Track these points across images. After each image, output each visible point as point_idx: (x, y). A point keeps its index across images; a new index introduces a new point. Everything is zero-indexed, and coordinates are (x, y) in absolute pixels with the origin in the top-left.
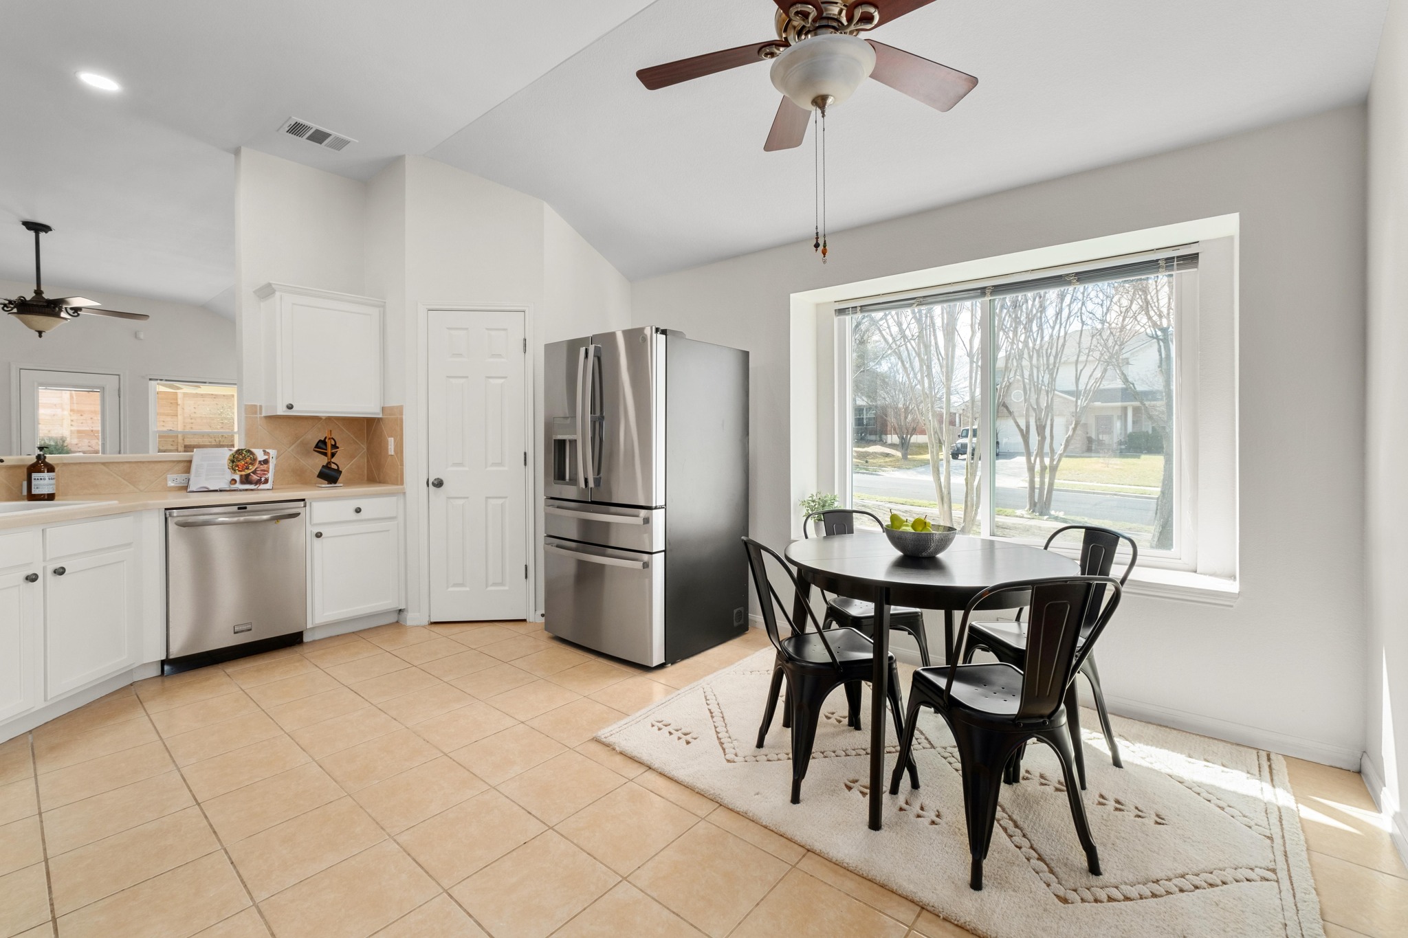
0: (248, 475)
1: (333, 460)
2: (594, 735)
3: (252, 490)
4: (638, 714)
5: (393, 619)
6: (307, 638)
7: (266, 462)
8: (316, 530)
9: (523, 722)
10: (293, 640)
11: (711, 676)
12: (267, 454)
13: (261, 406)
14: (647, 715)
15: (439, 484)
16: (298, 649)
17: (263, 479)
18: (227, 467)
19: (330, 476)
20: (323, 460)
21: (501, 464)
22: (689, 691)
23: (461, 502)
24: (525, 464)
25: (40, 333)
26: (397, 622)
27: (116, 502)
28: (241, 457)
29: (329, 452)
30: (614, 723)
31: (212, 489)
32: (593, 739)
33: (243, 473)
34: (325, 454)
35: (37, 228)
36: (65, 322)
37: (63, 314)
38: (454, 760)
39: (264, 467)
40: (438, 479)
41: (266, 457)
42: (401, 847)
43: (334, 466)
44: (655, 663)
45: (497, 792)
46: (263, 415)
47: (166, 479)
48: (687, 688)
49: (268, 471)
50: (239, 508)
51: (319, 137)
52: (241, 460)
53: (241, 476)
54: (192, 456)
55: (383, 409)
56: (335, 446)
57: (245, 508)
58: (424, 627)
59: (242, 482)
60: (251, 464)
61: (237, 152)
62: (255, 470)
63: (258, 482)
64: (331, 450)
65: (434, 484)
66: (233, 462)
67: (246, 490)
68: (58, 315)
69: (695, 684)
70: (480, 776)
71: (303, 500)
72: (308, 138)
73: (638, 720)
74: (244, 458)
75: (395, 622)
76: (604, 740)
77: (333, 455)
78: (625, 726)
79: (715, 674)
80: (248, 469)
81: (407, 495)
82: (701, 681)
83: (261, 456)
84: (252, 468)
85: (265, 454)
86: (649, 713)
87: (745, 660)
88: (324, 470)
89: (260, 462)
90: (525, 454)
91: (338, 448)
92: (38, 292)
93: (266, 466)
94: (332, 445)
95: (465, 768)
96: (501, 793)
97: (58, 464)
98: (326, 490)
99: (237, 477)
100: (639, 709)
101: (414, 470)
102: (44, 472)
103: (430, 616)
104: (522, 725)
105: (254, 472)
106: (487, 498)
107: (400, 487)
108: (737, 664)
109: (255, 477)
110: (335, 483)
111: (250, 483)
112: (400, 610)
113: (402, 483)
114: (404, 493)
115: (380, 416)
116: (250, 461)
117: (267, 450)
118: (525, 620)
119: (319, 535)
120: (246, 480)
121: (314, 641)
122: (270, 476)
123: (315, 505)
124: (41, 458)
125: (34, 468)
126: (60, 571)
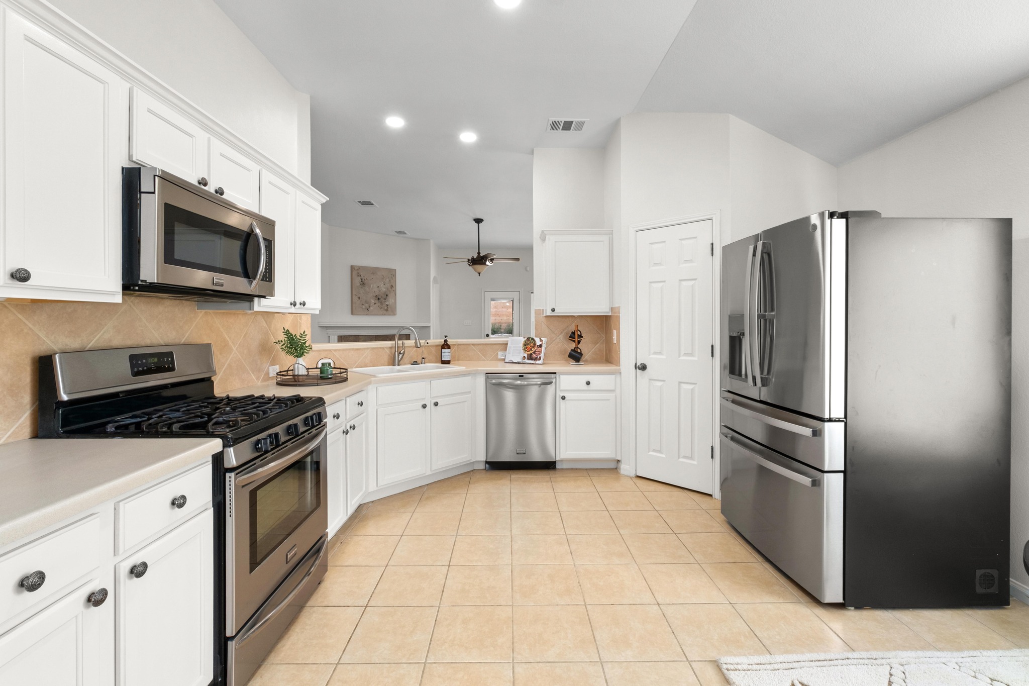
0: (531, 354)
1: (579, 346)
2: (717, 658)
3: (533, 364)
4: (780, 658)
5: (613, 466)
6: (558, 466)
7: (541, 346)
8: (562, 395)
9: (659, 604)
10: (549, 466)
11: (912, 654)
12: (541, 340)
13: (543, 310)
14: (791, 666)
15: (643, 367)
16: (551, 472)
17: (538, 357)
18: (522, 348)
19: (576, 356)
20: (573, 345)
21: (691, 355)
22: (866, 661)
23: (659, 384)
24: (712, 355)
25: (479, 273)
26: (616, 468)
27: (464, 367)
28: (528, 342)
29: (576, 340)
30: (745, 655)
31: (514, 362)
32: (715, 661)
33: (529, 353)
34: (574, 341)
35: (478, 221)
36: (488, 267)
37: (488, 263)
38: (588, 615)
39: (539, 349)
40: (643, 364)
41: (541, 343)
42: (514, 677)
43: (579, 351)
44: (828, 599)
45: (601, 670)
46: (544, 315)
47: (497, 354)
48: (864, 654)
49: (541, 352)
50: (520, 376)
51: (567, 126)
52: (529, 344)
53: (528, 354)
54: (508, 341)
55: (612, 309)
56: (580, 336)
57: (523, 376)
58: (631, 478)
59: (528, 359)
60: (533, 347)
61: (532, 153)
62: (535, 351)
63: (536, 359)
64: (578, 338)
65: (639, 369)
66: (525, 345)
67: (530, 364)
68: (485, 264)
69: (879, 654)
70: (597, 643)
71: (555, 373)
72: (562, 130)
73: (776, 666)
74: (530, 343)
75: (612, 469)
76: (725, 671)
77: (579, 342)
78: (758, 667)
79: (920, 653)
80: (531, 350)
81: (622, 374)
82: (891, 654)
83: (538, 343)
84: (533, 350)
85: (540, 341)
86: (795, 665)
87: (985, 653)
88: (572, 352)
89: (538, 346)
90: (712, 346)
91: (582, 337)
92: (479, 253)
93: (540, 348)
94: (578, 335)
95: (591, 627)
96: (604, 672)
97: (451, 345)
98: (572, 366)
99: (526, 356)
100: (787, 652)
101: (627, 356)
102: (446, 349)
103: (636, 470)
104: (656, 607)
105: (534, 353)
106: (680, 383)
107: (618, 368)
108: (966, 653)
109: (534, 356)
110: (579, 362)
111: (532, 359)
112: (618, 460)
113: (619, 366)
114: (620, 373)
115: (610, 314)
116: (533, 345)
117: (542, 339)
118: (711, 495)
119: (563, 398)
120: (530, 357)
121: (562, 469)
122: (542, 355)
123: (562, 377)
124: (446, 341)
125: (443, 347)
126: (436, 404)
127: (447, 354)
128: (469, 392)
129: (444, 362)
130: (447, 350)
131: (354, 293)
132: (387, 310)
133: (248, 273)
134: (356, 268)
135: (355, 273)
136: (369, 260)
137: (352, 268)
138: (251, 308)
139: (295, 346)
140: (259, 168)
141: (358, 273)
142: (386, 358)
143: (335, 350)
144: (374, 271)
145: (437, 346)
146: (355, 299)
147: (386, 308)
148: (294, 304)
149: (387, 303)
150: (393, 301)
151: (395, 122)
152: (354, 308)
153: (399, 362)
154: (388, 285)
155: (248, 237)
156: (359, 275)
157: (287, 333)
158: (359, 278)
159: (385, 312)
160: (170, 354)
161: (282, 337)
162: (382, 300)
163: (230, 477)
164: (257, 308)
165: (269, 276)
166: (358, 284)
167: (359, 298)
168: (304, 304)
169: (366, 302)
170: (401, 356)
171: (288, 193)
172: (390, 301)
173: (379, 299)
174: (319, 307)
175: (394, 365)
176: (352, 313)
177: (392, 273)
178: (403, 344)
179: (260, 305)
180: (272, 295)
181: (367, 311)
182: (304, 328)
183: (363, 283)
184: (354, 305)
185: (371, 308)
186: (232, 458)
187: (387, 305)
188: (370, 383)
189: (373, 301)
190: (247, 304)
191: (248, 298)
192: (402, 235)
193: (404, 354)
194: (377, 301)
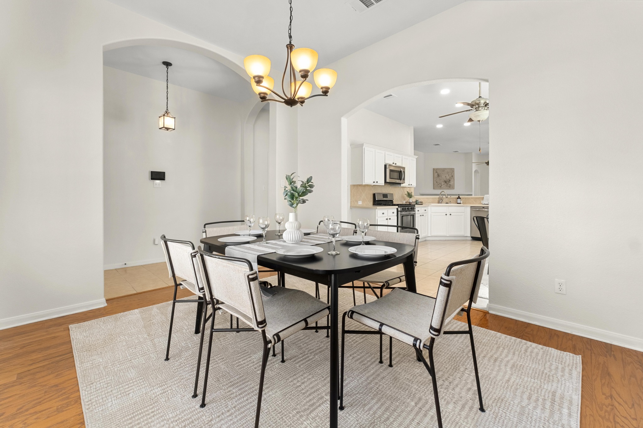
27: (464, 205)
50: (483, 208)
97: (461, 198)
124: (459, 196)
125: (458, 198)
126: (451, 215)
127: (459, 201)
128: (464, 212)
129: (458, 203)
130: (459, 199)
131: (435, 180)
132: (450, 187)
133: (400, 179)
134: (435, 169)
135: (435, 171)
136: (441, 165)
137: (433, 169)
138: (400, 186)
139: (410, 195)
140: (402, 156)
141: (436, 171)
142: (437, 201)
143: (421, 198)
144: (444, 170)
145: (456, 198)
146: (435, 182)
147: (449, 186)
148: (409, 185)
149: (450, 184)
150: (453, 183)
151: (439, 126)
152: (434, 186)
153: (441, 202)
154: (450, 176)
155: (400, 172)
156: (437, 172)
157: (408, 192)
158: (437, 173)
159: (449, 188)
160: (387, 195)
161: (407, 193)
162: (448, 183)
163: (399, 212)
164: (402, 186)
165: (404, 179)
166: (436, 176)
167: (437, 182)
168: (411, 185)
169: (440, 184)
170: (441, 201)
171: (407, 159)
172: (451, 183)
173: (446, 182)
174: (416, 185)
175: (439, 203)
176: (434, 189)
177: (452, 170)
178: (442, 197)
179: (402, 185)
180: (405, 183)
181: (440, 187)
182: (412, 191)
183: (438, 176)
184: (434, 185)
185: (442, 186)
186: (399, 209)
187: (450, 185)
188: (429, 206)
189: (443, 183)
190: (399, 185)
191: (400, 184)
192: (457, 152)
193: (443, 200)
194: (445, 183)
